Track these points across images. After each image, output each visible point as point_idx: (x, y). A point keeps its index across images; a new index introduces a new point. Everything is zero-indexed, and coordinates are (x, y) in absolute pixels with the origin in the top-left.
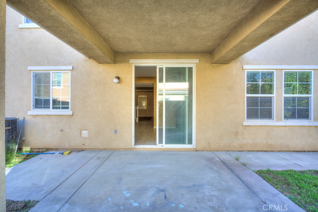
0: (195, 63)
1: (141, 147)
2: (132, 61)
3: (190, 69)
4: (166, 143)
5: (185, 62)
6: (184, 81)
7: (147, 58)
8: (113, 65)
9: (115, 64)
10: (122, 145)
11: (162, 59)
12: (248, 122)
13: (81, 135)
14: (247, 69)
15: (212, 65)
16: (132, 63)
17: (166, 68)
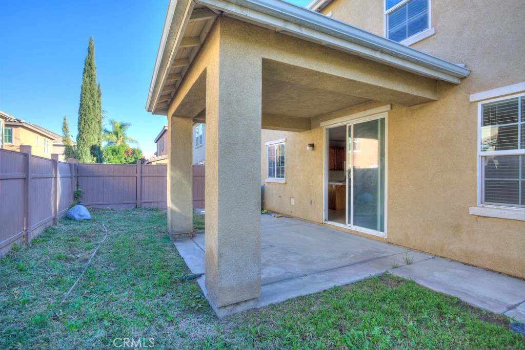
0: (386, 111)
1: (332, 223)
2: (322, 124)
3: (383, 120)
4: (354, 224)
5: (373, 113)
6: (376, 138)
7: (335, 117)
8: (309, 131)
9: (310, 130)
10: (315, 219)
11: (350, 114)
12: (485, 209)
13: (290, 203)
14: (481, 101)
15: (412, 107)
16: (323, 127)
17: (355, 125)
